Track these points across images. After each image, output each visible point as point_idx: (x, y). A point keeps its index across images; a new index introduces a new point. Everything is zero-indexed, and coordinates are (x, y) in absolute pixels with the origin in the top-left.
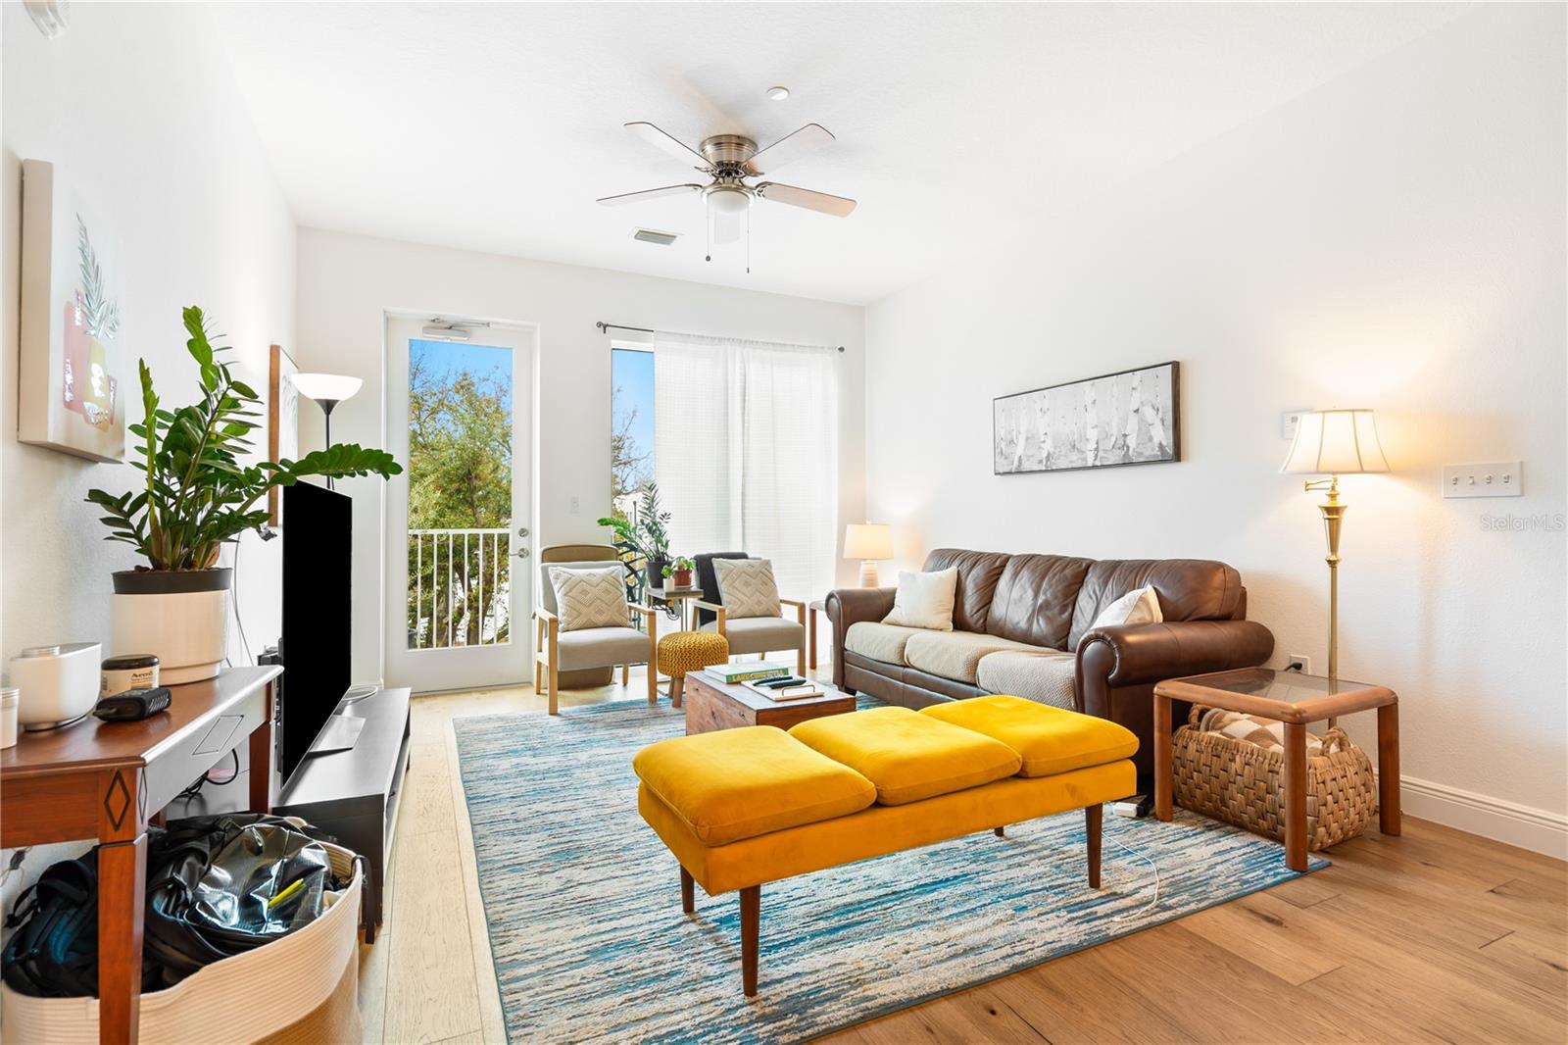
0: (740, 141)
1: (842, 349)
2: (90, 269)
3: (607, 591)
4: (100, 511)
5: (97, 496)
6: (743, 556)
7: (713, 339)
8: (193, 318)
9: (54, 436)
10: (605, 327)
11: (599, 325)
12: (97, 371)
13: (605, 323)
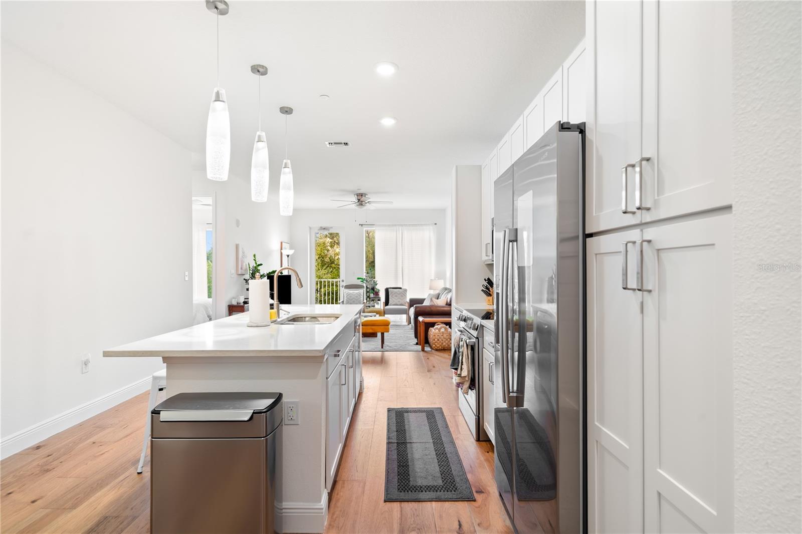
0: (362, 195)
1: (436, 224)
2: (243, 253)
3: (357, 297)
4: (245, 281)
5: (244, 279)
6: (400, 288)
7: (393, 225)
8: (254, 256)
9: (240, 273)
10: (362, 225)
11: (360, 225)
12: (244, 264)
13: (361, 224)
